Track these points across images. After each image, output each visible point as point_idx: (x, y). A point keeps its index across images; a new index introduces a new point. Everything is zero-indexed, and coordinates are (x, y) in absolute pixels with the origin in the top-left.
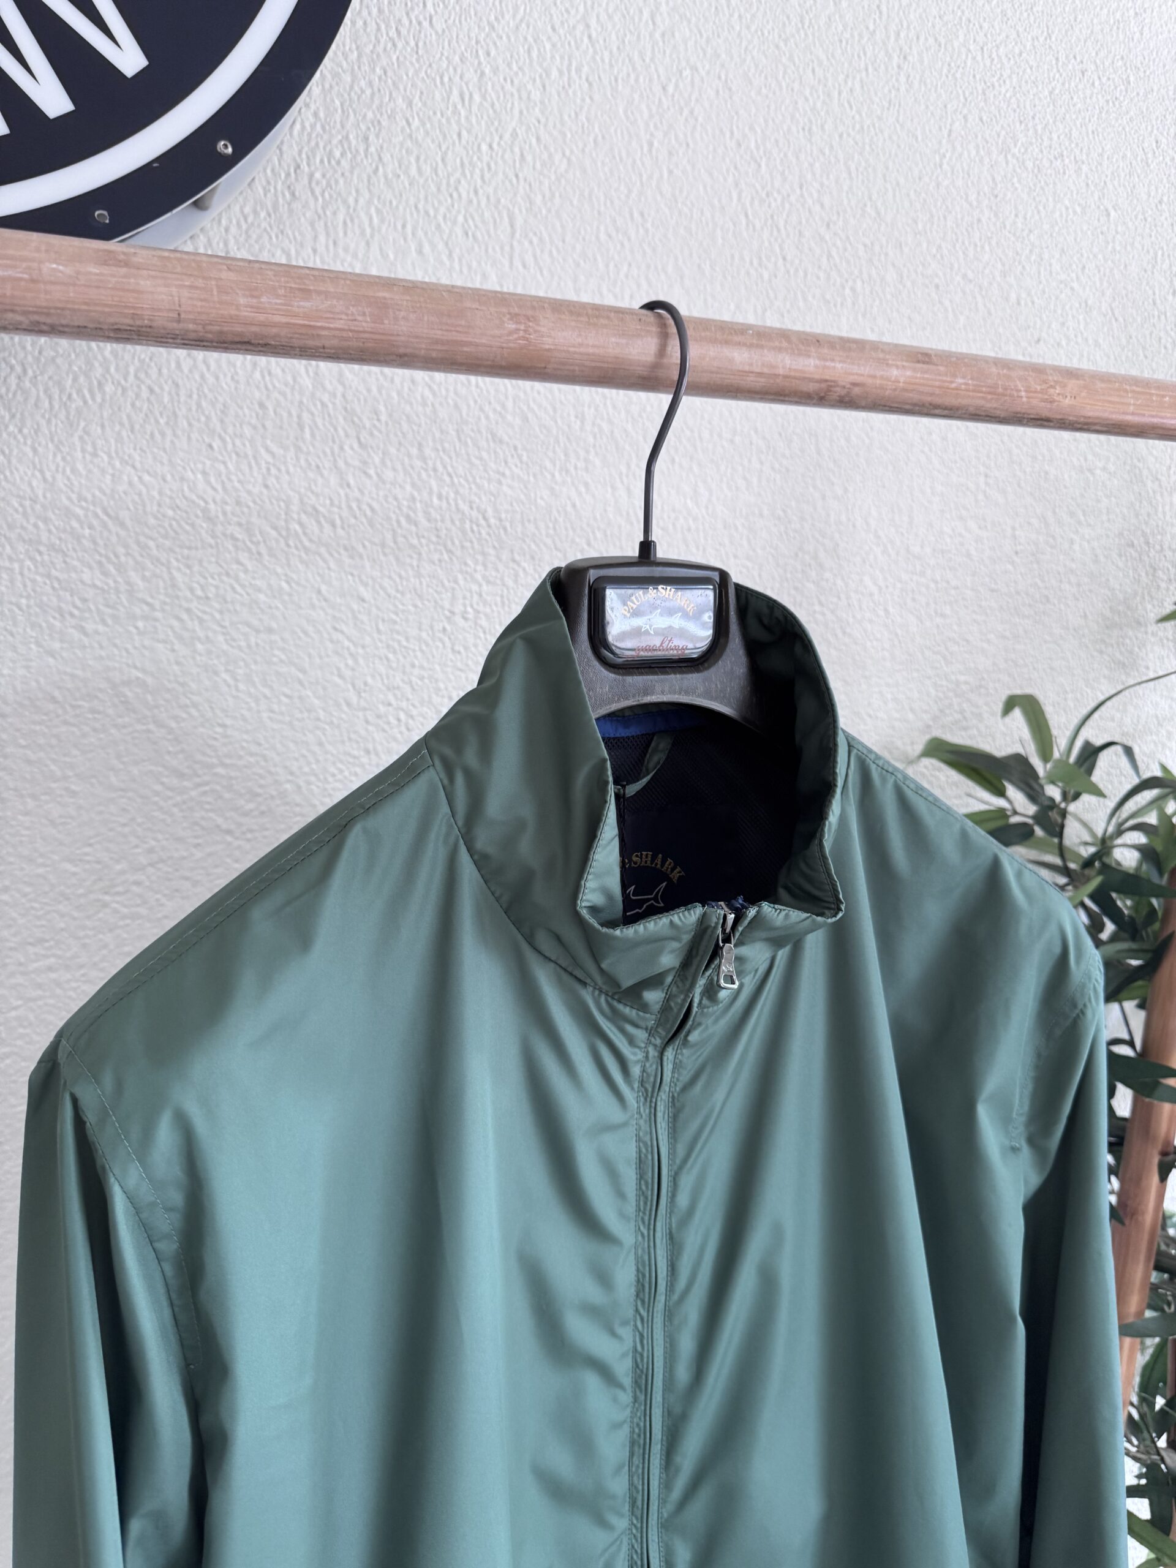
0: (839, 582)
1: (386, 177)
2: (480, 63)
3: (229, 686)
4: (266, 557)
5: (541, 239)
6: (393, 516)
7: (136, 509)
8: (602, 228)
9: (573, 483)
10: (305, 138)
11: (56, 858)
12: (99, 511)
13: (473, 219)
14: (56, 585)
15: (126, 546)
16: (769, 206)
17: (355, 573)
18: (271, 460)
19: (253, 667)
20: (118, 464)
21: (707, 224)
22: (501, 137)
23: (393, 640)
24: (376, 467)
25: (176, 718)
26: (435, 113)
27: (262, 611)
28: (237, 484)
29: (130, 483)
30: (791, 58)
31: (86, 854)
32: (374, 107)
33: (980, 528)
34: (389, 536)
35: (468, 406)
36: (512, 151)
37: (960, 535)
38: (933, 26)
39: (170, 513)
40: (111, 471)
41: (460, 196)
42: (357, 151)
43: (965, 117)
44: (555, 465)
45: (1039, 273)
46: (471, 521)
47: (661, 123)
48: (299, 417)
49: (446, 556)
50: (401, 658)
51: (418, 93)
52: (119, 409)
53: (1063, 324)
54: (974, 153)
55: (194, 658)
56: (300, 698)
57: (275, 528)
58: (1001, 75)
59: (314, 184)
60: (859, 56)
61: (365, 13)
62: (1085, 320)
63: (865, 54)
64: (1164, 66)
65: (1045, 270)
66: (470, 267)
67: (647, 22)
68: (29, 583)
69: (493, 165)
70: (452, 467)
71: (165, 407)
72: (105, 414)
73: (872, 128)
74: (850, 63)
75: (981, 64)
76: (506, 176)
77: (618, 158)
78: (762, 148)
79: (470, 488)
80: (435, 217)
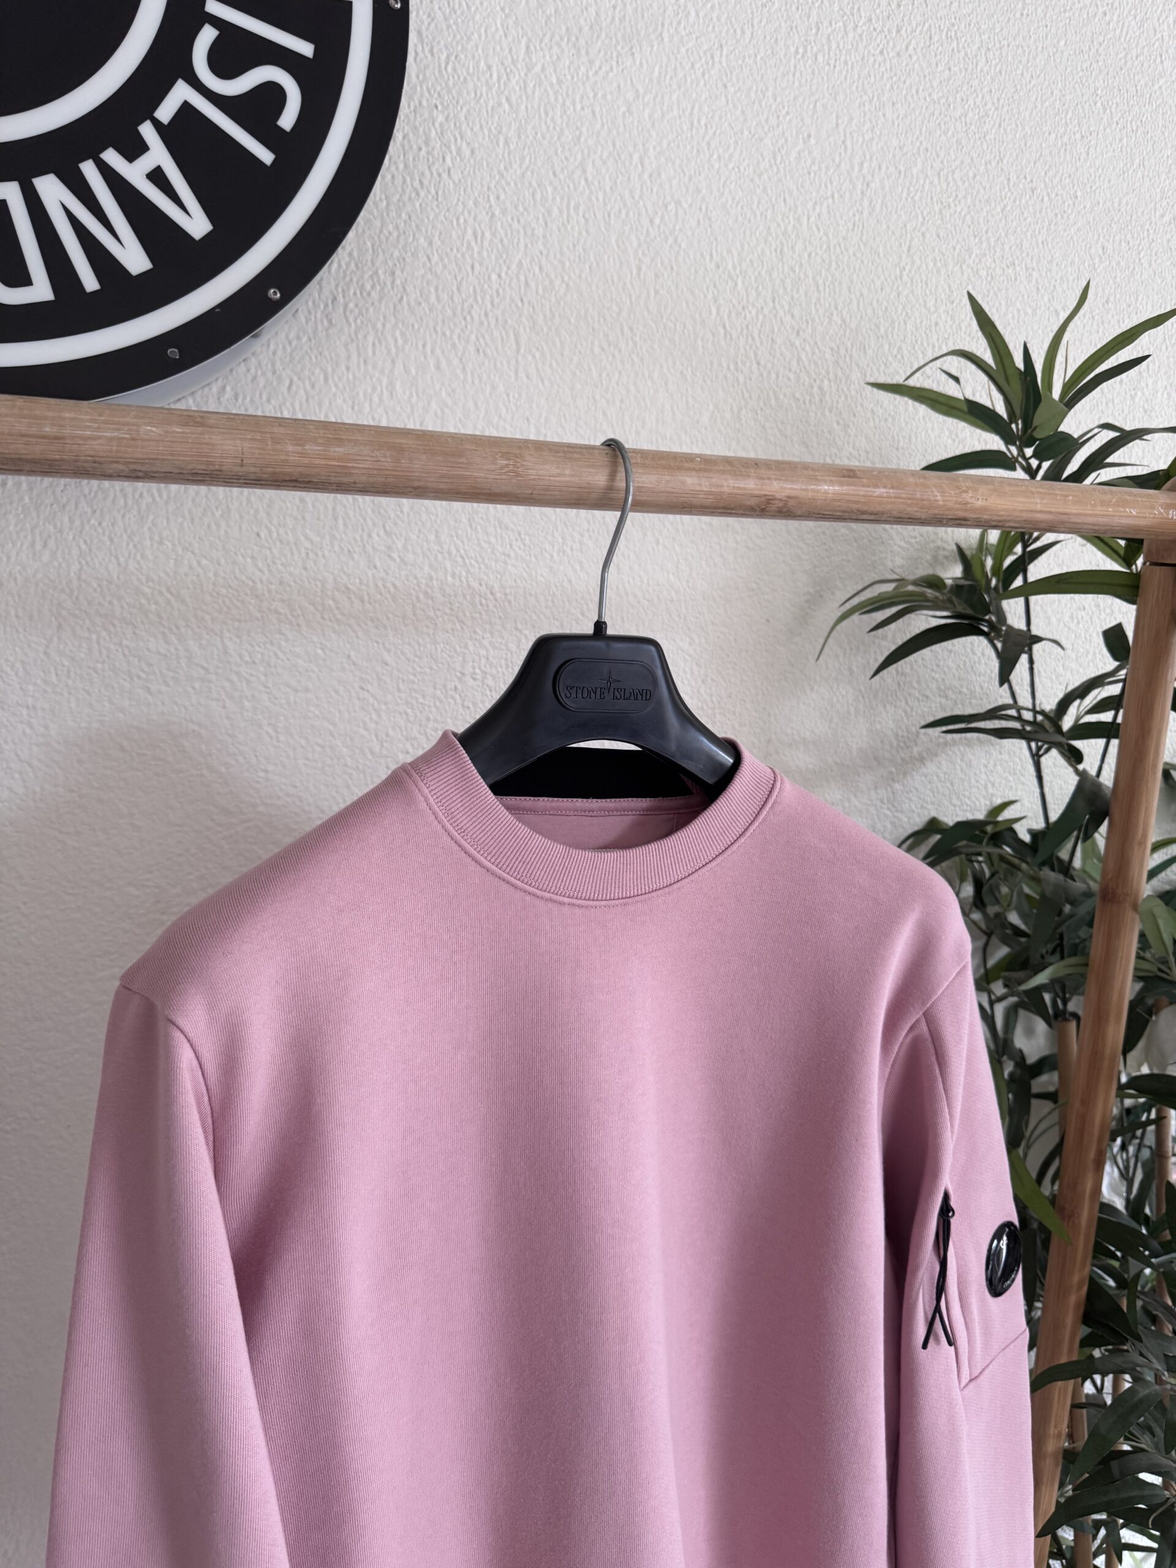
1: (409, 304)
2: (491, 206)
3: (271, 737)
4: (305, 629)
5: (543, 354)
6: (414, 593)
7: (195, 588)
8: (596, 343)
9: (569, 563)
10: (342, 274)
11: (121, 882)
12: (164, 590)
13: (484, 337)
14: (127, 652)
15: (186, 619)
16: (745, 318)
17: (380, 640)
18: (309, 546)
19: (292, 722)
20: (180, 552)
21: (689, 335)
22: (508, 268)
23: (412, 697)
24: (399, 552)
25: (227, 766)
26: (452, 250)
27: (300, 673)
28: (280, 567)
29: (191, 567)
30: (765, 190)
31: (147, 880)
32: (400, 246)
36: (518, 280)
38: (894, 156)
39: (224, 591)
40: (174, 557)
41: (472, 319)
42: (385, 284)
43: (923, 234)
44: (553, 547)
46: (480, 596)
47: (649, 250)
48: (334, 510)
49: (458, 626)
50: (418, 714)
51: (438, 233)
52: (182, 505)
55: (241, 714)
57: (311, 602)
58: (957, 196)
59: (348, 313)
60: (826, 185)
61: (393, 168)
63: (831, 183)
64: (1109, 181)
66: (481, 379)
67: (636, 165)
68: (104, 652)
69: (501, 291)
70: (465, 551)
72: (170, 510)
73: (838, 248)
74: (818, 192)
75: (938, 188)
76: (512, 300)
77: (610, 282)
78: (738, 268)
79: (480, 568)
80: (451, 337)
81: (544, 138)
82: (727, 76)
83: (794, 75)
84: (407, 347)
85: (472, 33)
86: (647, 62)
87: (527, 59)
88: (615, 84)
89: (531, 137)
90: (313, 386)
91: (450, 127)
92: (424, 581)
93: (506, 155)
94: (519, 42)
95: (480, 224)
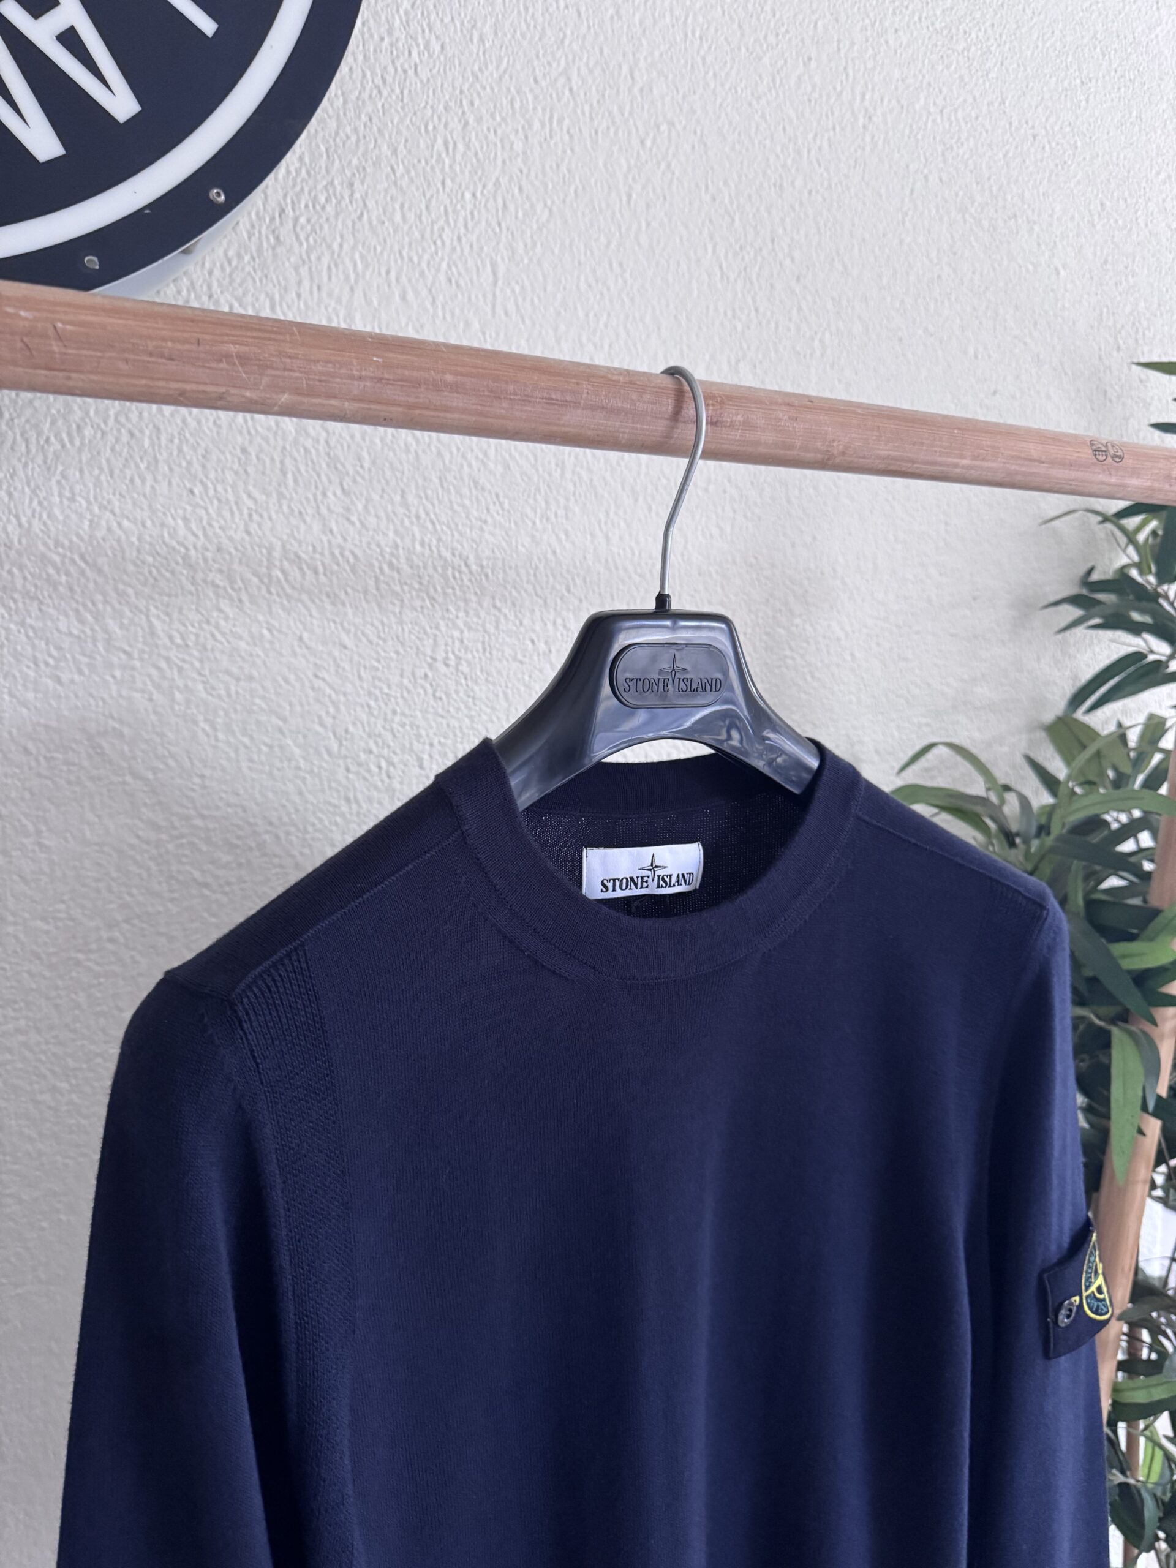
0: (808, 627)
1: (370, 223)
2: (464, 113)
3: (208, 735)
4: (247, 604)
5: (523, 288)
6: (376, 564)
7: (115, 555)
8: (582, 278)
9: (553, 531)
10: (291, 183)
11: (27, 915)
12: (76, 558)
13: (456, 266)
14: (31, 634)
15: (104, 594)
16: (743, 259)
17: (337, 620)
18: (253, 507)
19: (233, 716)
20: (96, 510)
21: (683, 276)
22: (484, 187)
23: (375, 687)
24: (359, 515)
25: (154, 770)
26: (419, 161)
27: (243, 658)
28: (218, 530)
29: (109, 530)
30: (763, 116)
31: (59, 911)
32: (360, 153)
33: (941, 574)
34: (372, 583)
35: (451, 453)
36: (495, 200)
37: (922, 581)
38: (896, 89)
39: (150, 559)
40: (89, 517)
41: (443, 243)
42: (342, 197)
43: (926, 178)
44: (536, 512)
45: (995, 328)
46: (453, 568)
47: (639, 175)
48: (282, 462)
49: (428, 603)
50: (383, 706)
51: (403, 140)
52: (99, 453)
53: (1017, 377)
54: (934, 211)
55: (172, 708)
56: (281, 747)
57: (255, 574)
58: (959, 138)
59: (298, 229)
60: (827, 116)
62: (1037, 373)
63: (833, 114)
64: (1108, 133)
65: (1001, 325)
66: (453, 315)
67: (626, 77)
69: (476, 213)
70: (435, 514)
71: (145, 452)
72: (84, 459)
73: (839, 186)
74: (819, 123)
75: (941, 126)
76: (488, 224)
77: (598, 209)
78: (735, 202)
79: (453, 536)
80: (419, 263)
81: (523, 36)
84: (368, 274)
89: (509, 36)
91: (416, 15)
95: (451, 133)
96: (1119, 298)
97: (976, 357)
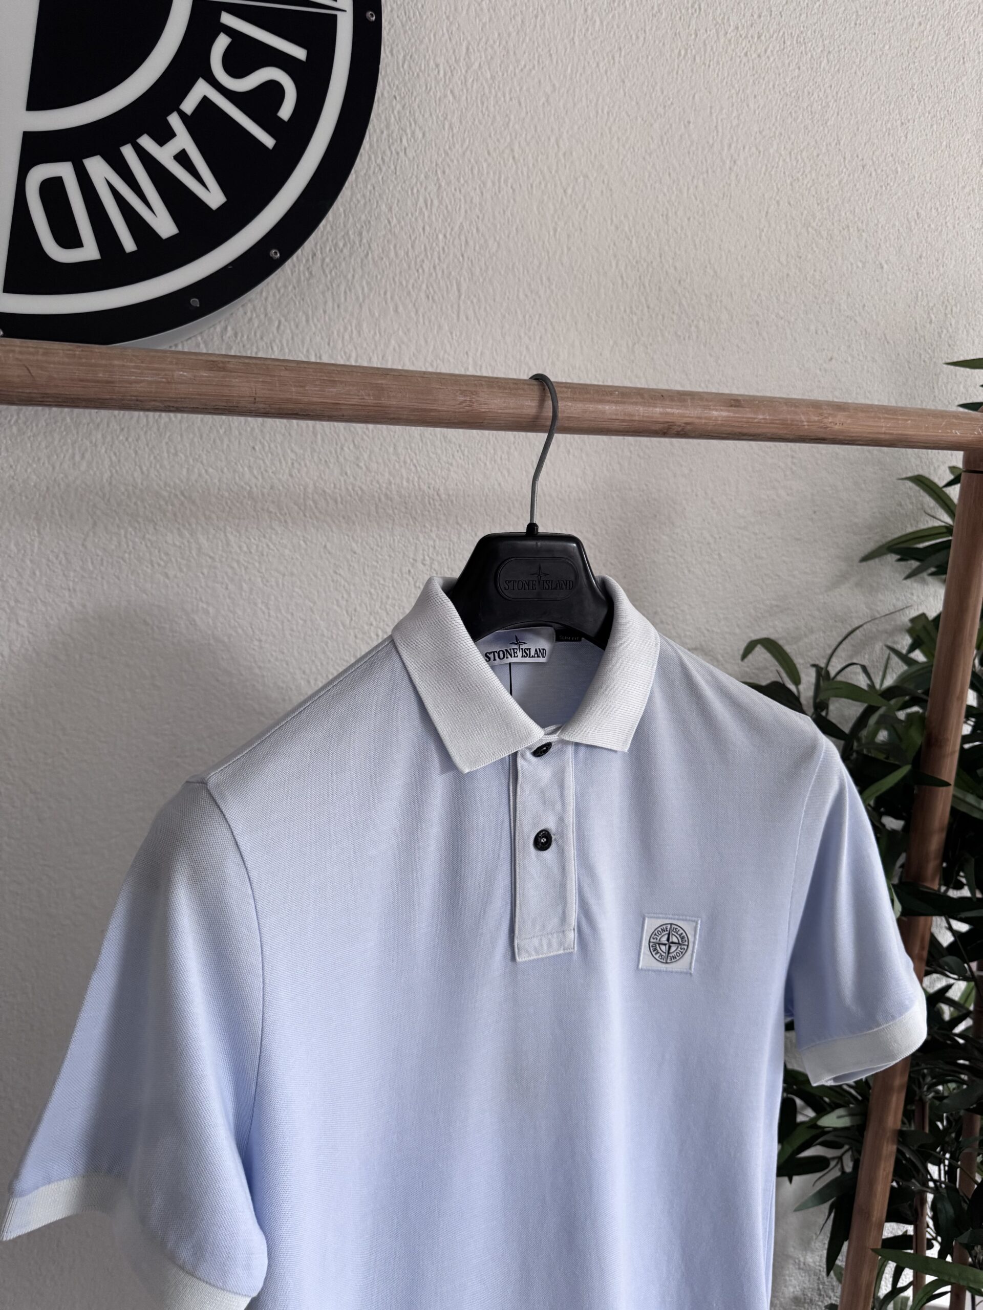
0: (686, 535)
1: (373, 259)
2: (438, 179)
3: (264, 613)
4: (290, 524)
5: (479, 300)
6: (376, 495)
7: (203, 492)
8: (521, 290)
9: (499, 469)
11: (145, 732)
12: (178, 493)
13: (433, 287)
14: (149, 545)
15: (196, 517)
16: (638, 271)
17: (350, 534)
18: (295, 458)
19: (280, 599)
20: (191, 461)
21: (594, 285)
22: (452, 229)
23: (375, 580)
24: (365, 461)
25: (229, 636)
26: (407, 215)
28: (271, 474)
29: (200, 475)
30: (654, 167)
31: (166, 730)
32: (366, 212)
33: (788, 495)
34: (373, 508)
36: (460, 239)
37: (773, 500)
38: (755, 139)
39: (227, 494)
40: (186, 466)
41: (423, 271)
42: (354, 242)
43: (778, 203)
45: (832, 311)
46: (429, 497)
47: (563, 214)
49: (411, 520)
51: (396, 201)
52: (193, 424)
53: (849, 347)
54: (784, 227)
55: (241, 595)
57: (295, 503)
58: (804, 171)
59: (325, 266)
60: (702, 162)
62: (865, 343)
63: (706, 161)
64: (923, 159)
65: (836, 308)
66: (430, 322)
67: (553, 146)
68: (130, 543)
69: (446, 249)
70: (417, 460)
72: (183, 428)
73: (711, 213)
74: (696, 168)
75: (789, 164)
76: (455, 256)
77: (532, 242)
78: (633, 229)
79: (429, 474)
80: (407, 286)
81: (480, 123)
82: (624, 73)
83: (677, 73)
84: (371, 297)
85: (424, 38)
86: (562, 61)
87: (467, 59)
88: (536, 80)
89: (470, 123)
90: (297, 326)
91: (405, 114)
92: (384, 485)
93: (450, 138)
94: (461, 44)
95: (429, 194)
96: (931, 283)
97: (816, 333)
